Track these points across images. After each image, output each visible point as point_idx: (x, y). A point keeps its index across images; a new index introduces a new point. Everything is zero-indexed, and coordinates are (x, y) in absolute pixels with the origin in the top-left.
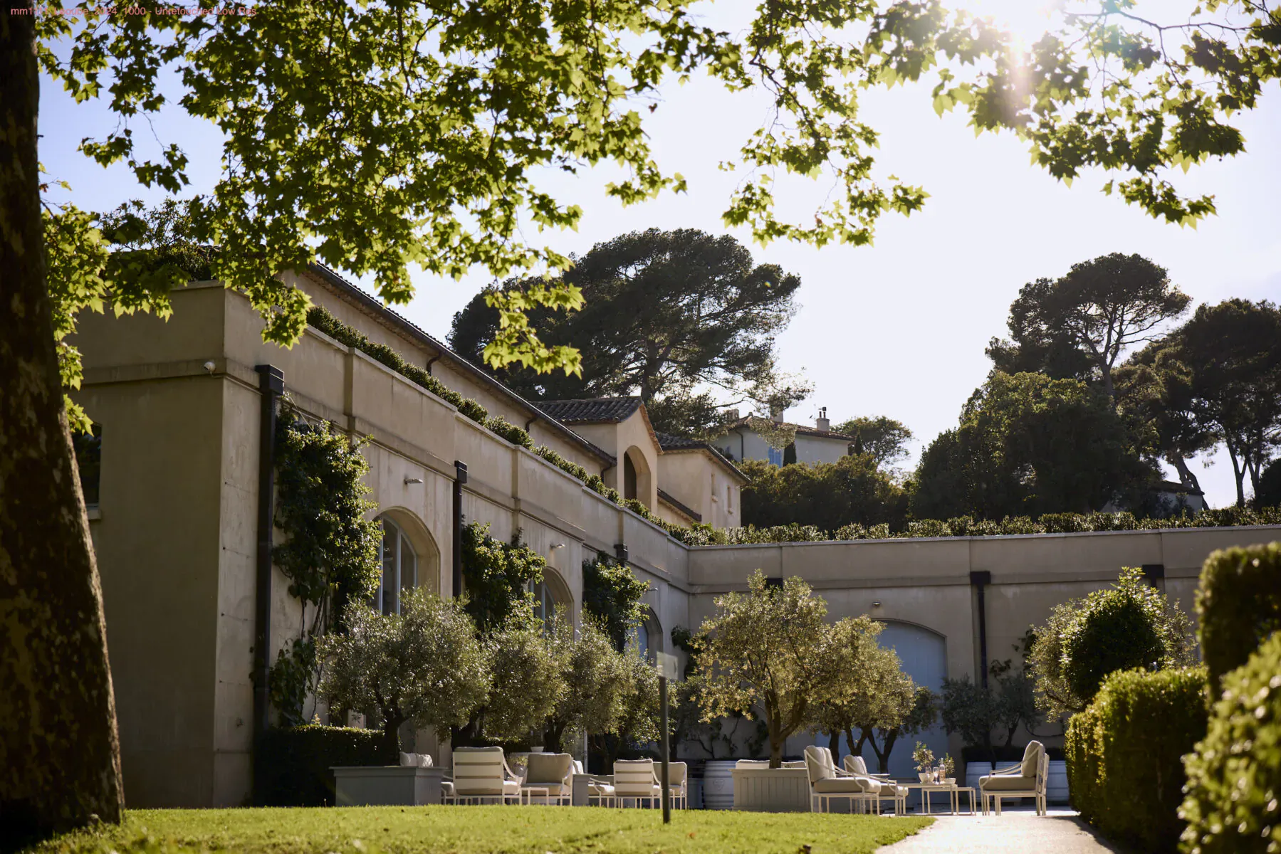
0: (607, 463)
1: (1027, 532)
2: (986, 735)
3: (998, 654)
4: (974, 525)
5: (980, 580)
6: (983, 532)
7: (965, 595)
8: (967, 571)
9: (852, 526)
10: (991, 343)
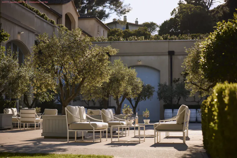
0: (59, 17)
1: (186, 39)
2: (171, 101)
3: (176, 76)
4: (170, 37)
5: (171, 54)
6: (173, 39)
7: (166, 58)
8: (168, 51)
9: (133, 37)
10: (179, 2)
